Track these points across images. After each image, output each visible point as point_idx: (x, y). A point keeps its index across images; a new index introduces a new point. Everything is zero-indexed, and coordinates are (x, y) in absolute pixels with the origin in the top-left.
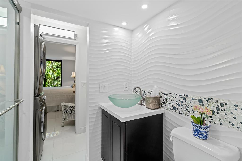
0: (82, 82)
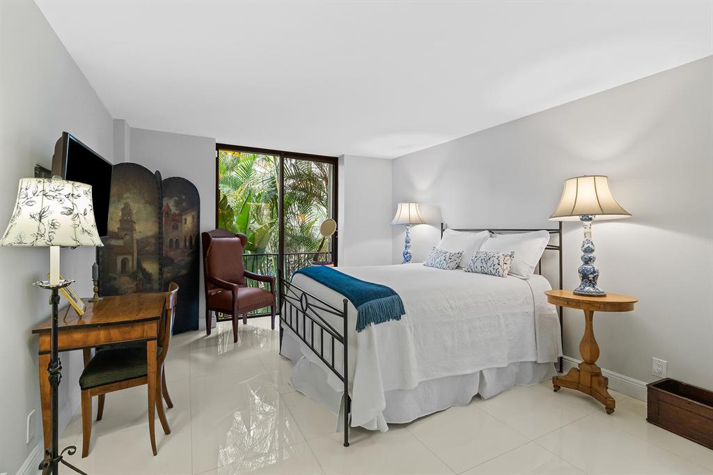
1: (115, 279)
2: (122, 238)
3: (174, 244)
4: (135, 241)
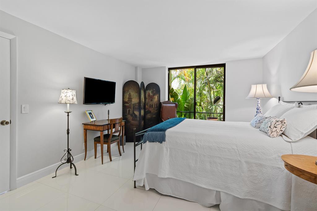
1: (127, 115)
2: (128, 103)
3: (151, 106)
4: (132, 105)
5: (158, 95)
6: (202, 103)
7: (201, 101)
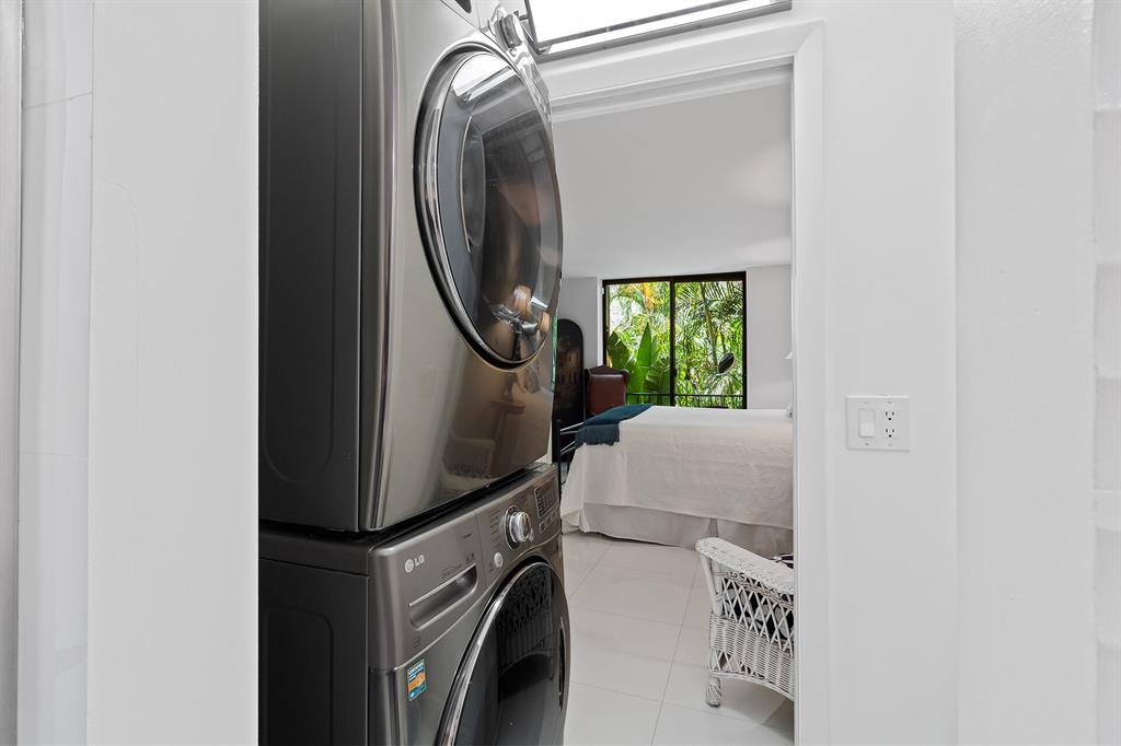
0: (850, 397)
5: (578, 351)
6: (692, 372)
7: (690, 364)
